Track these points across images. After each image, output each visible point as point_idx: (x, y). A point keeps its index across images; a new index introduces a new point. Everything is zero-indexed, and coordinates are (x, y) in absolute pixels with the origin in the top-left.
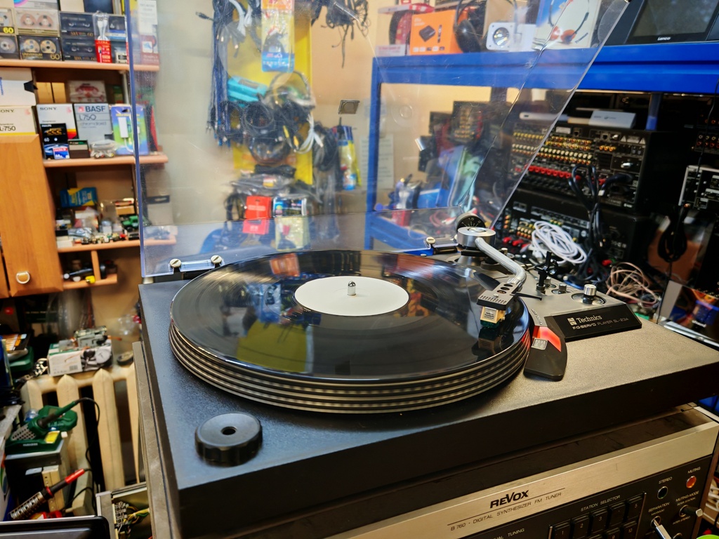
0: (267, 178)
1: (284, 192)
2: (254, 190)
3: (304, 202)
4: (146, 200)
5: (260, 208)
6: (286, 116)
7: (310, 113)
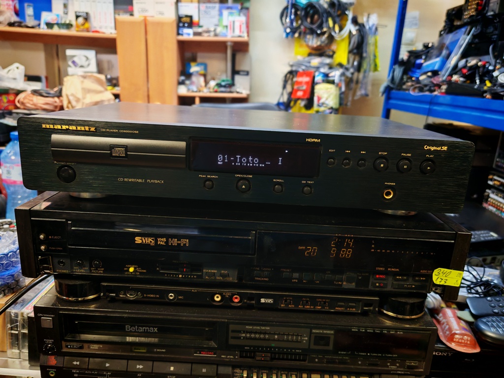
0: (314, 59)
1: (324, 69)
2: (304, 67)
3: (338, 75)
4: (235, 72)
5: (306, 79)
6: (332, 11)
7: (349, 10)
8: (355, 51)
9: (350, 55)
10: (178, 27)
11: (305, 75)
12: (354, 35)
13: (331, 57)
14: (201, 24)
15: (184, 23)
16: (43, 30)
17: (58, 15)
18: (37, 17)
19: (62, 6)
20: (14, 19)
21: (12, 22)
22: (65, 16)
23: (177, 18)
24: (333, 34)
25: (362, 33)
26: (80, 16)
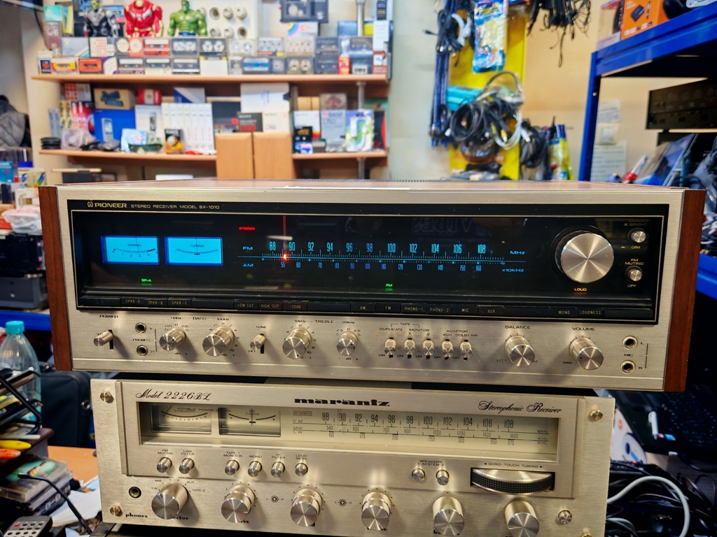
0: (474, 174)
6: (495, 114)
7: (517, 110)
8: (530, 163)
9: (523, 167)
10: (294, 142)
12: (526, 143)
13: (497, 171)
14: (323, 137)
15: (301, 137)
16: (125, 153)
17: (142, 133)
18: (118, 135)
19: (148, 121)
20: (90, 139)
21: (86, 144)
22: (153, 132)
23: (293, 130)
24: (499, 142)
25: (538, 140)
26: (170, 135)
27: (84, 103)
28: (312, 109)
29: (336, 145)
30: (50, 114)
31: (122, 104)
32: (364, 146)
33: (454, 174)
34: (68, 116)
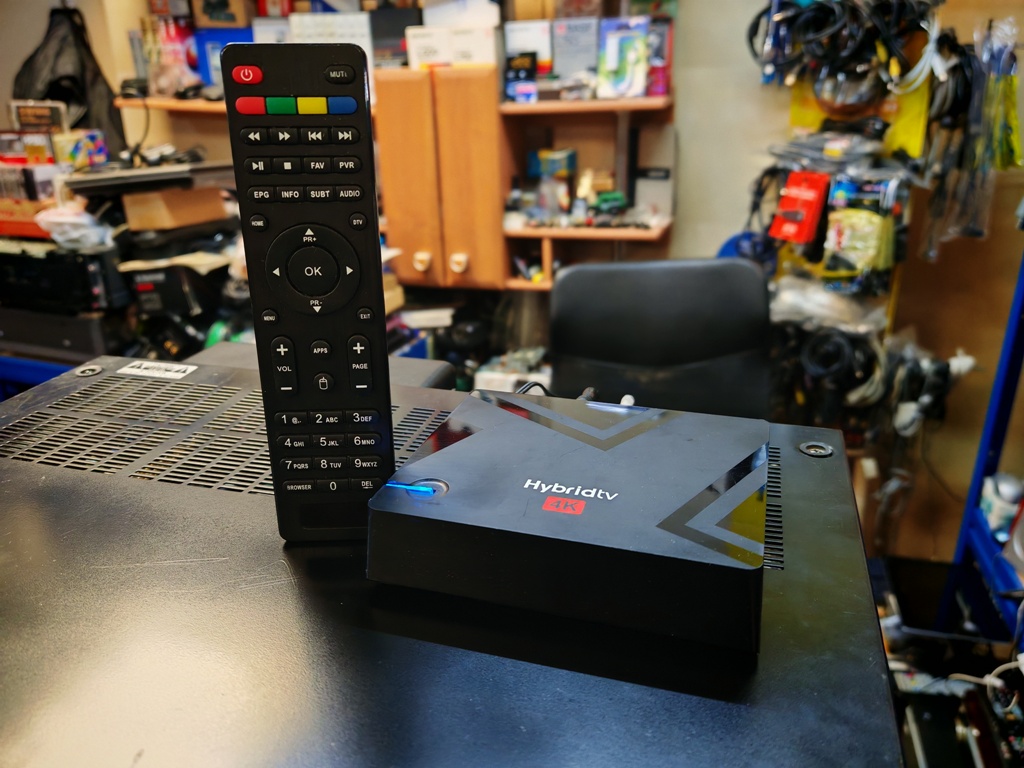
0: (834, 139)
1: (858, 167)
2: (805, 162)
3: (893, 185)
4: (635, 172)
5: (807, 194)
7: (933, 15)
8: (947, 120)
9: (935, 126)
10: (507, 81)
11: (804, 184)
12: (941, 83)
13: (879, 135)
14: (557, 70)
20: (190, 78)
21: (182, 90)
23: (503, 61)
24: (884, 77)
25: (968, 73)
27: (176, 19)
28: (543, 16)
29: (579, 87)
30: (132, 40)
31: (232, 18)
32: (630, 86)
33: (797, 137)
34: (155, 42)
